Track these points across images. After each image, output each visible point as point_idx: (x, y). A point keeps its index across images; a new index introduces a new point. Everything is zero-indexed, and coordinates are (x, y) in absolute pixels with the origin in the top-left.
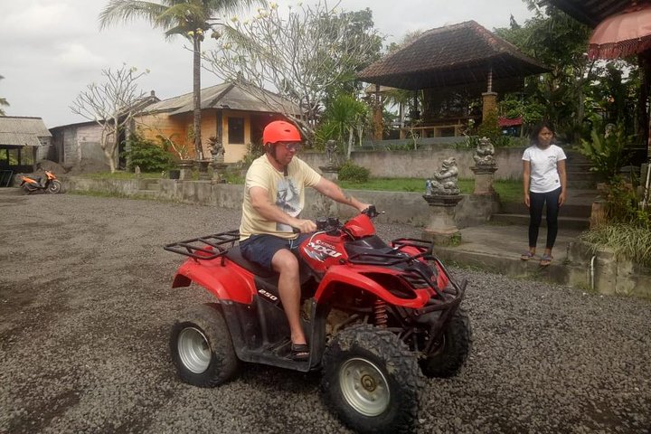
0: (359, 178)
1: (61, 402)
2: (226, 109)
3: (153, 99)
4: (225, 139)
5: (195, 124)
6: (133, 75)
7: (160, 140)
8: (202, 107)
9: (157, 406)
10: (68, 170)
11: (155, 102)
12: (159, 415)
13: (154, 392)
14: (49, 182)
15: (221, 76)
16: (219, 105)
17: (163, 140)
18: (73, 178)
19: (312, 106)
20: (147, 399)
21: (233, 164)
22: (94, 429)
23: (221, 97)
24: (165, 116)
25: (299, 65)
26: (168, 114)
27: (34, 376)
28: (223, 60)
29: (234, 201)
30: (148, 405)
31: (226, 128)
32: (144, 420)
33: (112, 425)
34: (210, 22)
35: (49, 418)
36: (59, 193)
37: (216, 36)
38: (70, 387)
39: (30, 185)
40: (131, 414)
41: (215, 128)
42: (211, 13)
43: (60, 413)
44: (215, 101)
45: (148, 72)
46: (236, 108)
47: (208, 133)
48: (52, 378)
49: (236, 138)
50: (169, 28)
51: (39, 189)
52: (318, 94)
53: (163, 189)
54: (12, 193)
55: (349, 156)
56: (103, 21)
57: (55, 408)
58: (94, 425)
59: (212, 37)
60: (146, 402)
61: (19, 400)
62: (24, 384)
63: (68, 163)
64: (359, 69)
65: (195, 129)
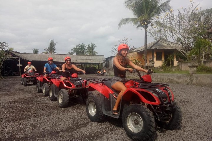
0: (207, 71)
1: (82, 125)
2: (156, 49)
3: (134, 48)
4: (155, 59)
5: (145, 54)
6: (127, 41)
7: (134, 60)
8: (147, 49)
9: (107, 133)
10: (109, 69)
11: (134, 49)
12: (105, 135)
13: (108, 128)
14: (104, 73)
15: (153, 37)
16: (153, 48)
17: (135, 60)
18: (110, 72)
19: (187, 44)
20: (105, 130)
21: (157, 67)
22: (86, 134)
23: (154, 45)
24: (136, 53)
25: (182, 30)
26: (137, 52)
27: (79, 118)
28: (153, 32)
29: (156, 78)
30: (104, 132)
31: (155, 55)
32: (101, 135)
33: (91, 135)
34: (150, 21)
35: (77, 129)
36: (107, 76)
37: (152, 25)
38: (86, 122)
39: (100, 73)
40: (98, 133)
41: (152, 55)
42: (151, 18)
43: (80, 128)
44: (152, 47)
45: (131, 39)
46: (159, 48)
47: (149, 57)
48: (83, 119)
49: (159, 58)
50: (138, 25)
51: (102, 74)
52: (190, 40)
53: (134, 75)
54: (96, 76)
55: (203, 63)
56: (119, 26)
57: (80, 127)
58: (86, 133)
59: (151, 25)
60: (104, 131)
61: (73, 123)
62: (75, 119)
63: (110, 68)
64: (208, 29)
65: (145, 56)
